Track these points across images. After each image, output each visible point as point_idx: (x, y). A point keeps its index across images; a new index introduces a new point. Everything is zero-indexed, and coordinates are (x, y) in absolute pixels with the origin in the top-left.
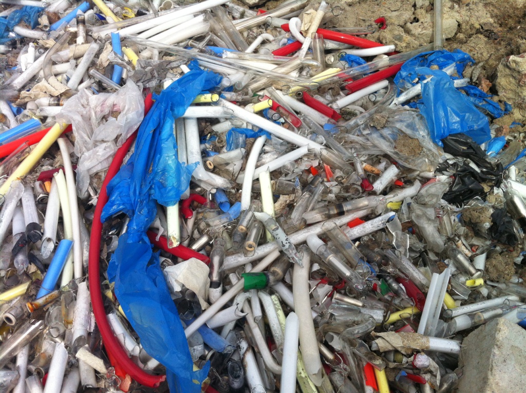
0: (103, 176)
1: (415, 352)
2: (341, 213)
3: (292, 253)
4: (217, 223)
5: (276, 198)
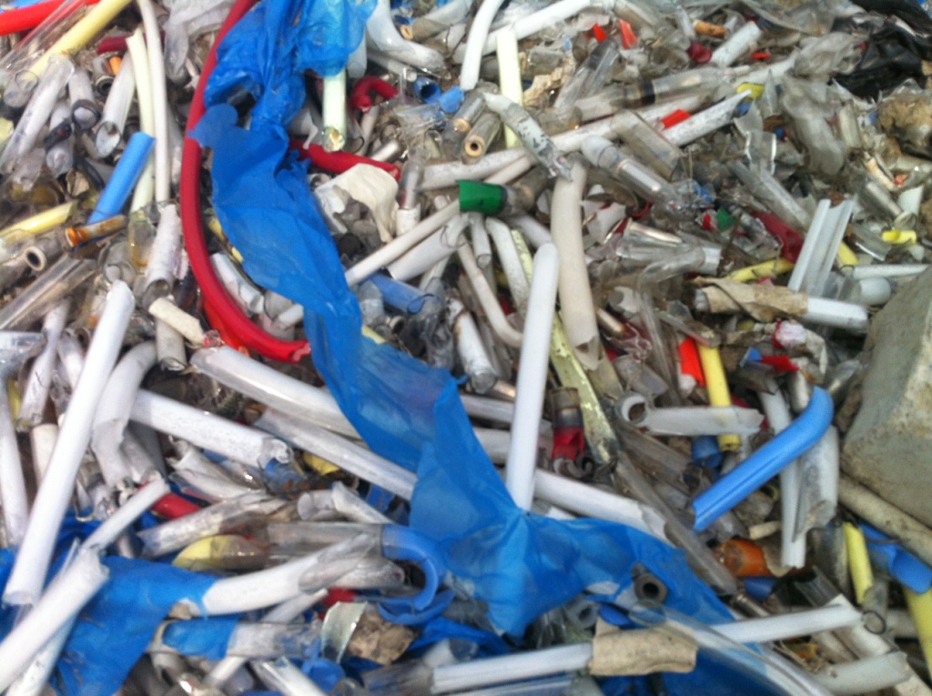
1: (781, 317)
2: (649, 100)
3: (556, 165)
4: (415, 118)
5: (526, 82)
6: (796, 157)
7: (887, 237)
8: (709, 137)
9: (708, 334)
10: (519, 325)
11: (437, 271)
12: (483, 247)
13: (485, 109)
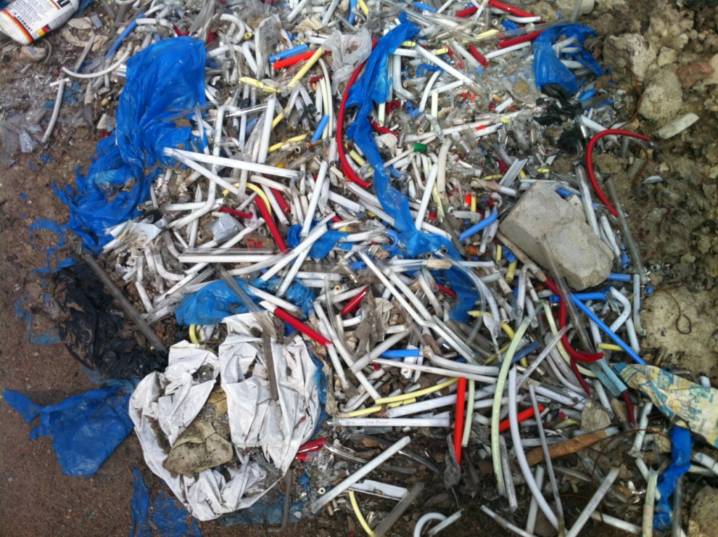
0: (346, 84)
1: (493, 191)
2: (474, 121)
3: (442, 138)
4: (405, 118)
5: (439, 109)
6: (513, 144)
7: (539, 170)
8: (489, 135)
9: (474, 193)
10: (425, 185)
11: (405, 167)
12: (419, 162)
13: (425, 118)
